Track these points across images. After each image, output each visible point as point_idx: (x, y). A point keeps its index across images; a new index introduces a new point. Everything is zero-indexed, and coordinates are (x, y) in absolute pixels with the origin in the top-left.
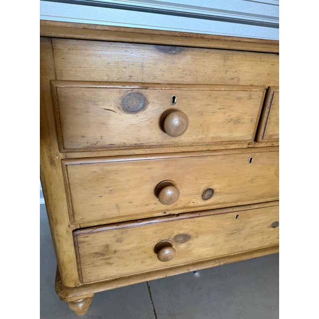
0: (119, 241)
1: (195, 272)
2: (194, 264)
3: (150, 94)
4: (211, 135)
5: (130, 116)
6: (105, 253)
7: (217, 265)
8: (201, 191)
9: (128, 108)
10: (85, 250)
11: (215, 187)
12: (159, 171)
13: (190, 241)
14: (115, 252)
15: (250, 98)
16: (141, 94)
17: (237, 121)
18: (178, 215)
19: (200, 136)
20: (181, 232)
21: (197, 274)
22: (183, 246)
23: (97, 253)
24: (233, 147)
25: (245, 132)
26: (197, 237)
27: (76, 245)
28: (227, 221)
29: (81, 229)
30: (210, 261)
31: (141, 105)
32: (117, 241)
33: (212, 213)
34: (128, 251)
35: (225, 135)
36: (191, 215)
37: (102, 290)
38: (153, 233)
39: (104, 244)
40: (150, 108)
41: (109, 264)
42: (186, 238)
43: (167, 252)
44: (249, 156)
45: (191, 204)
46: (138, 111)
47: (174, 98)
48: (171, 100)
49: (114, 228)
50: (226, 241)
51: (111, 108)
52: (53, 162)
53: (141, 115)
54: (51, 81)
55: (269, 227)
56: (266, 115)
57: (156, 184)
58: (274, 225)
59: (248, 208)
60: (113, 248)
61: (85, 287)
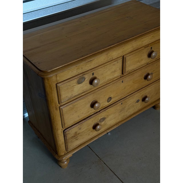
0: (80, 129)
1: (108, 133)
2: (108, 129)
3: (86, 76)
4: (107, 79)
5: (80, 85)
6: (76, 136)
7: (118, 126)
8: (107, 99)
9: (79, 83)
10: (69, 136)
11: (112, 96)
12: (91, 99)
13: (106, 120)
14: (79, 134)
15: (118, 62)
16: (83, 77)
17: (115, 71)
18: (99, 111)
19: (103, 81)
20: (102, 117)
21: (109, 134)
22: (103, 123)
23: (72, 137)
24: (115, 79)
25: (118, 73)
26: (108, 117)
27: (65, 136)
28: (118, 107)
29: (66, 129)
30: (114, 125)
31: (83, 80)
32: (79, 129)
33: (112, 106)
34: (83, 131)
35: (111, 77)
36: (104, 110)
37: (76, 151)
38: (91, 122)
39: (75, 132)
40: (86, 79)
41: (77, 139)
42: (104, 119)
43: (98, 127)
44: (122, 80)
45: (104, 106)
46: (83, 82)
47: (93, 73)
48: (92, 75)
49: (78, 124)
50: (119, 115)
51: (75, 85)
52: (56, 109)
53: (83, 83)
54: (56, 84)
55: (136, 103)
56: (124, 65)
57: (90, 104)
58: (138, 101)
59: (125, 99)
60: (78, 133)
61: (68, 153)
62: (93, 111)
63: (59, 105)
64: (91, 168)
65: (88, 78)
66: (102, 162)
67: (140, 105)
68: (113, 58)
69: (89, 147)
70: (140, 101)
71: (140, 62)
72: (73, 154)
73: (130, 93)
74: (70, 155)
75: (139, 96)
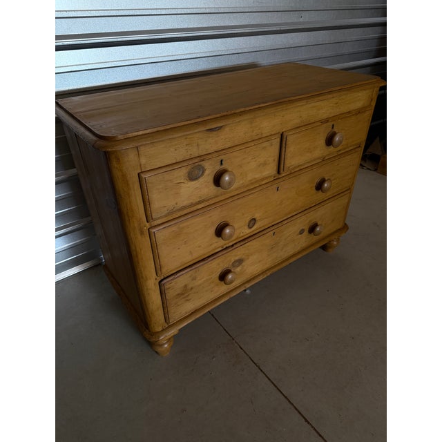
0: (194, 279)
1: (245, 290)
2: (248, 281)
3: (206, 164)
4: (249, 178)
5: (193, 183)
6: (185, 293)
7: (265, 276)
8: (247, 222)
9: (192, 177)
10: (170, 294)
11: (257, 216)
12: (216, 217)
13: (243, 264)
14: (192, 288)
15: (271, 145)
16: (200, 165)
17: (265, 164)
18: (233, 246)
19: (241, 182)
20: (237, 258)
21: (247, 291)
22: (238, 269)
23: (178, 294)
24: (264, 182)
25: (271, 170)
26: (248, 258)
27: (162, 293)
28: (267, 240)
29: (165, 278)
30: (259, 275)
31: (201, 172)
32: (193, 280)
33: (256, 236)
34: (200, 285)
35: (258, 176)
36: (242, 243)
37: (185, 324)
38: (217, 266)
39: (183, 285)
40: (207, 172)
41: (188, 300)
42: (240, 261)
43: (230, 276)
44: (276, 186)
45: (242, 234)
46: (199, 177)
47: (222, 161)
48: (219, 163)
49: (189, 269)
50: (269, 255)
51: (182, 181)
52: (142, 233)
53: (201, 180)
54: (139, 174)
55: (298, 235)
56: (283, 153)
57: (215, 227)
58: (301, 232)
59: (280, 225)
60: (190, 286)
61: (170, 326)
62: (219, 243)
63: (148, 225)
64: (214, 357)
65: (210, 169)
66: (236, 345)
67: (304, 240)
68: (262, 134)
69: (213, 315)
70: (306, 232)
71: (311, 152)
72: (179, 330)
73: (290, 213)
74: (174, 331)
75: (303, 222)
